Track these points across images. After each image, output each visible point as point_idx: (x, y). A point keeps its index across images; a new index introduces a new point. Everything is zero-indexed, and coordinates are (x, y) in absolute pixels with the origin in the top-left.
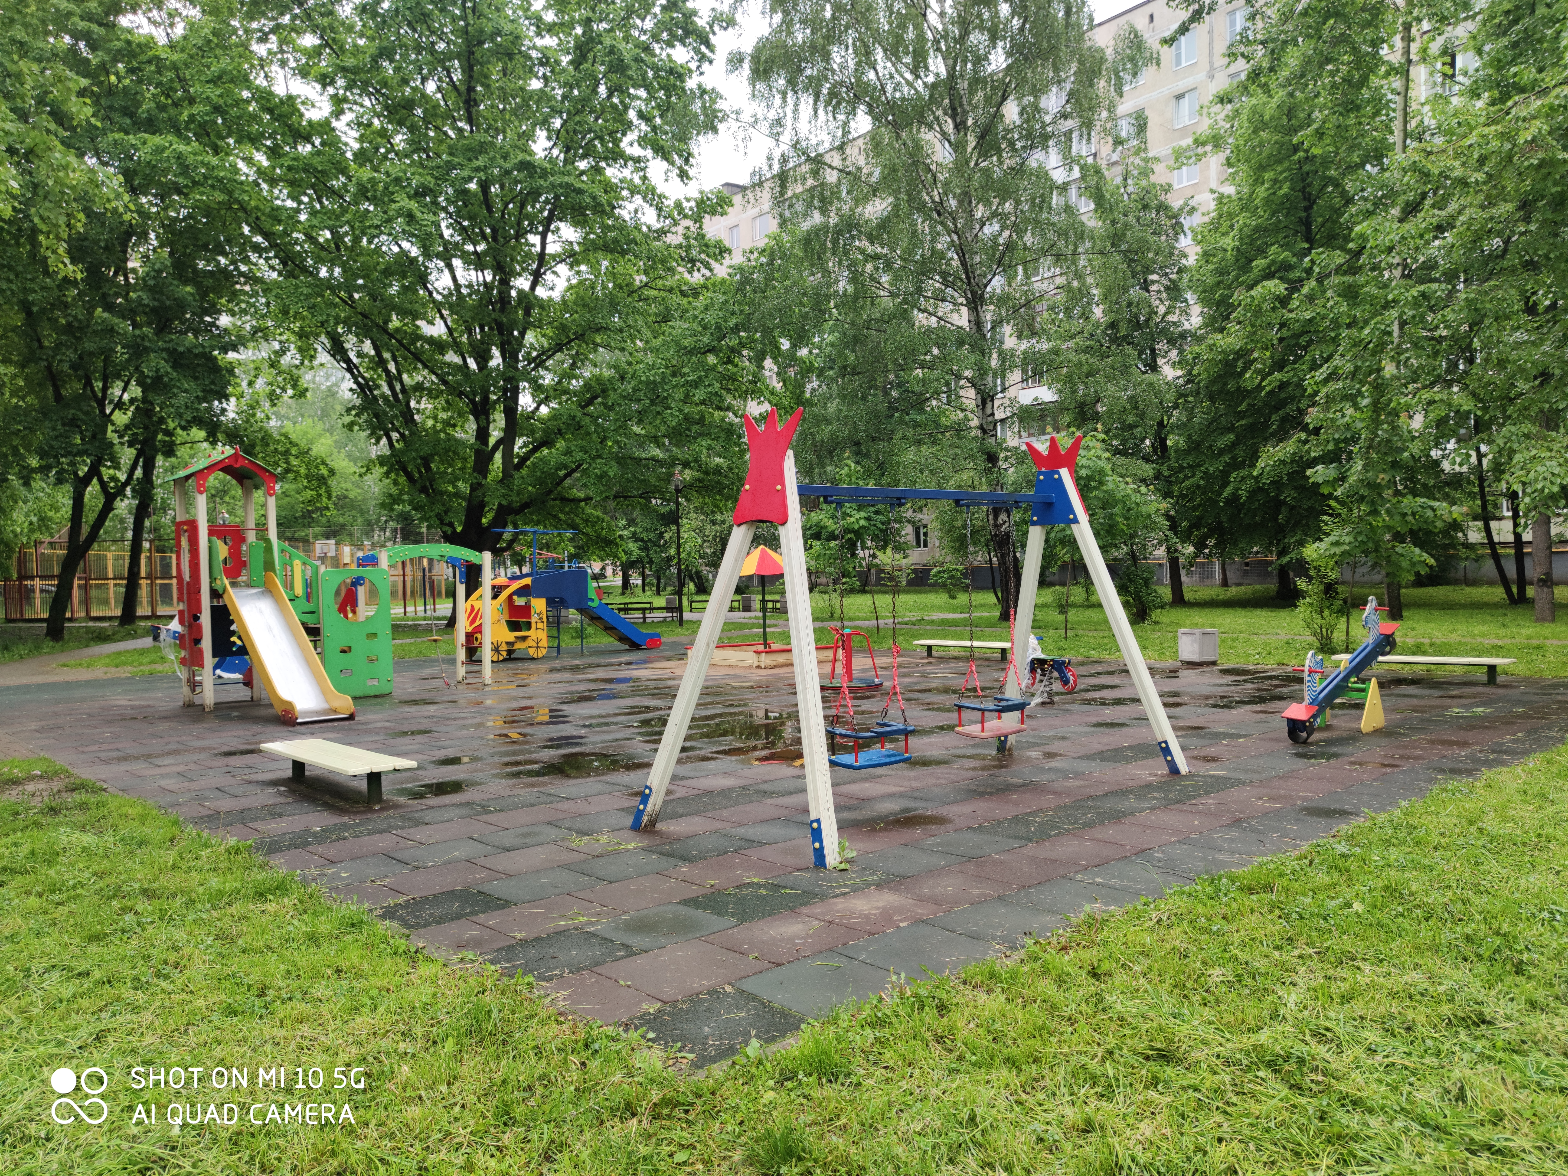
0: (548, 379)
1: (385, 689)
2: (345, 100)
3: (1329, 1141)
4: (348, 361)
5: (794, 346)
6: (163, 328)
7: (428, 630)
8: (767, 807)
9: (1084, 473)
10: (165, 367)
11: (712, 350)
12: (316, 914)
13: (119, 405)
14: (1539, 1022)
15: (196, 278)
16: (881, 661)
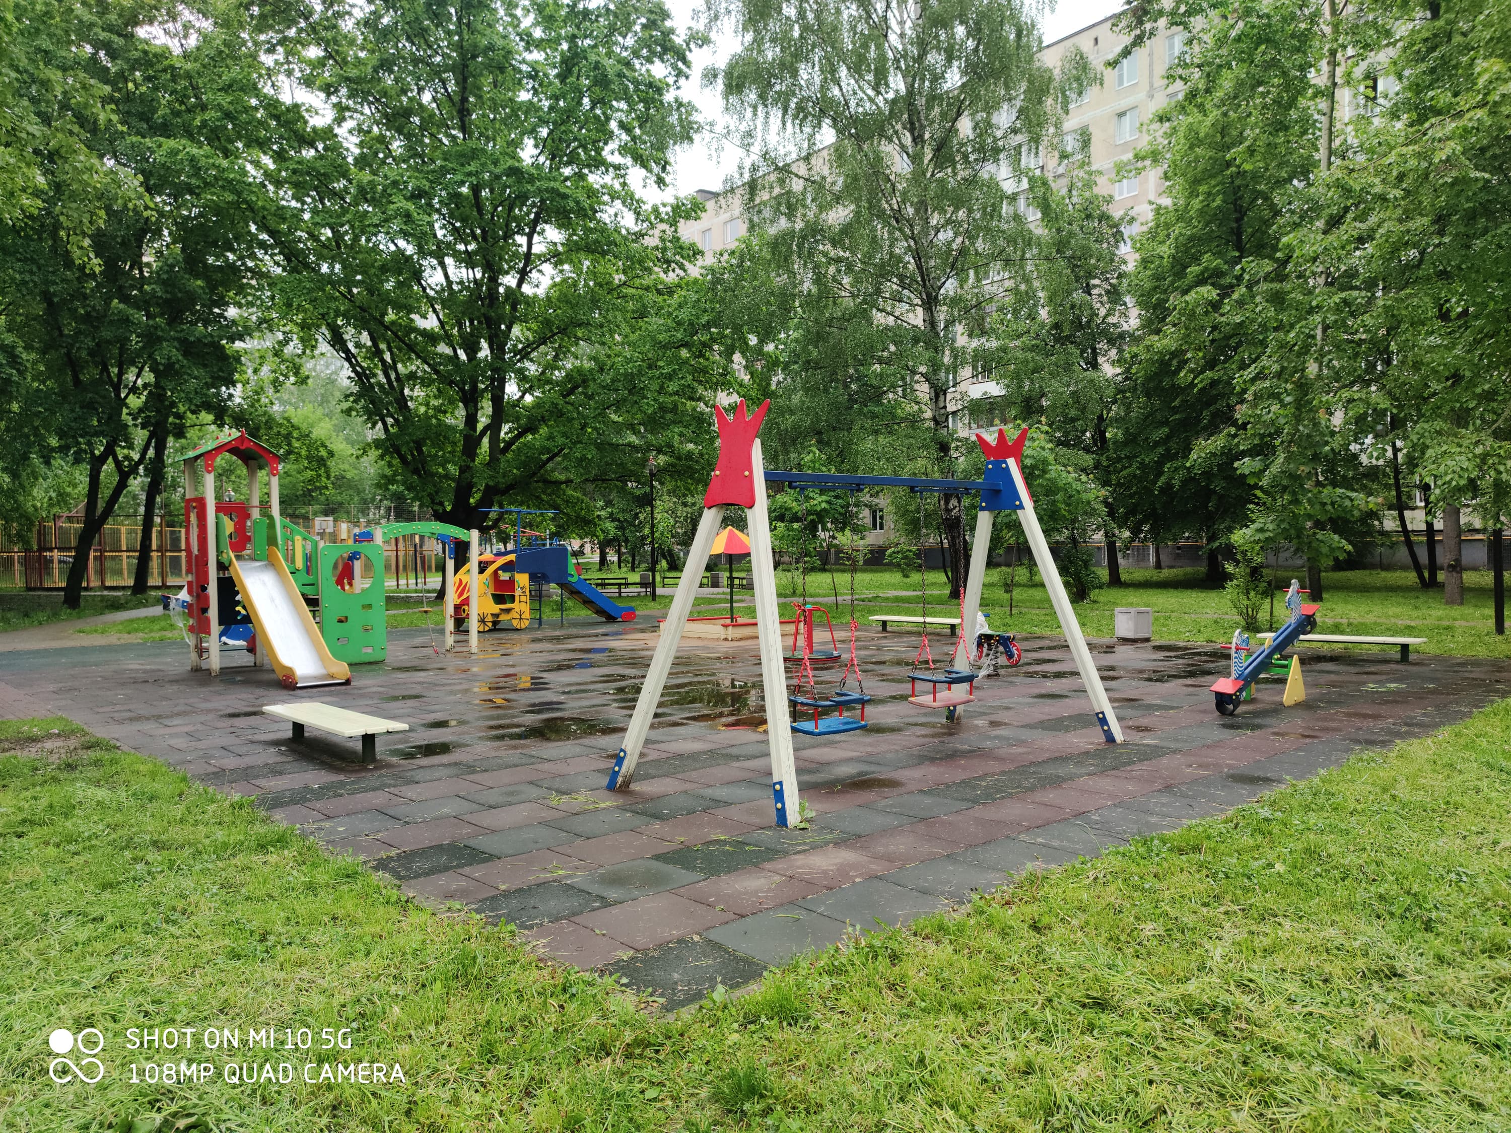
0: (532, 370)
1: (379, 656)
2: (348, 108)
3: (1251, 1084)
4: (347, 351)
5: (762, 342)
6: (175, 318)
7: (419, 602)
8: (734, 770)
9: (1028, 462)
10: (176, 355)
11: (685, 345)
12: (314, 866)
13: (134, 390)
14: (1446, 976)
15: (206, 272)
16: (839, 635)
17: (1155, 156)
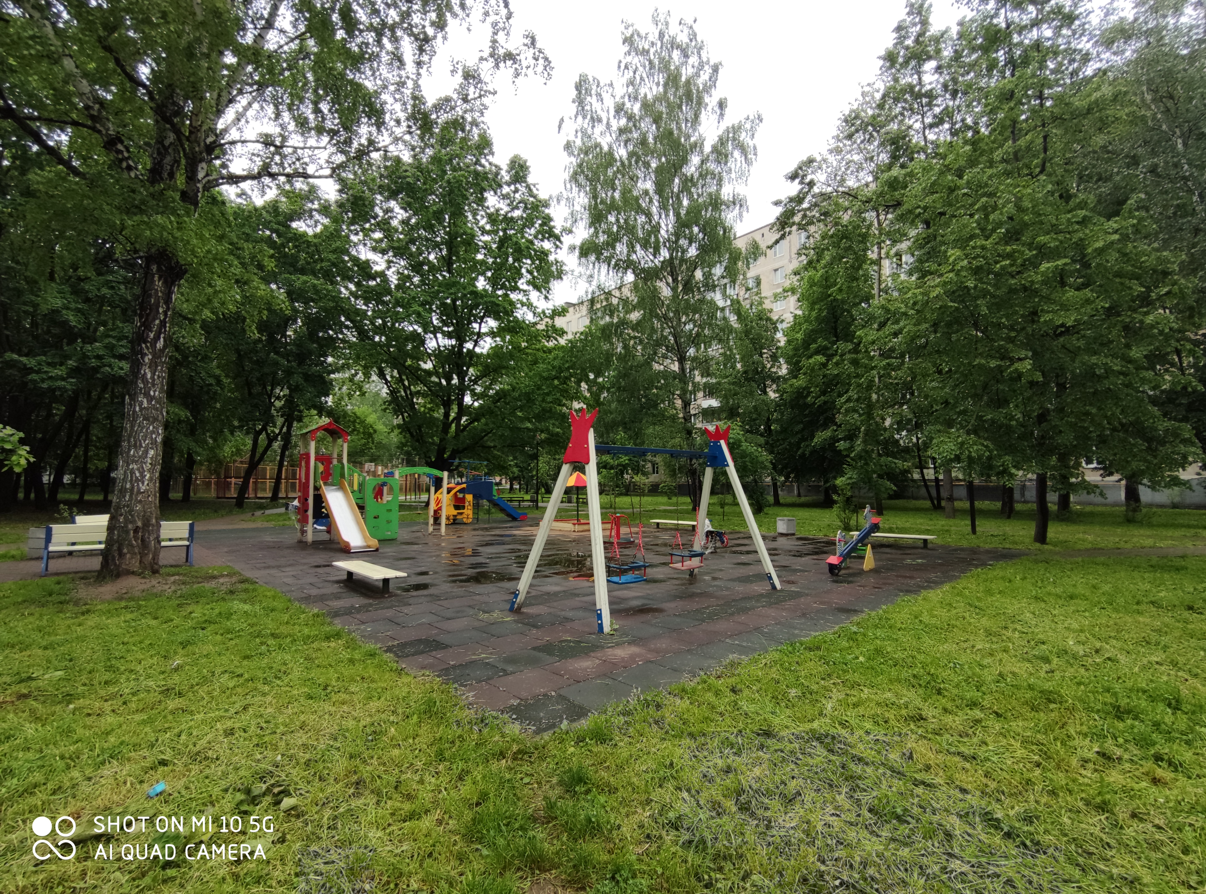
0: (479, 389)
1: (394, 537)
2: (392, 262)
3: (846, 779)
4: (386, 380)
5: (596, 377)
6: (301, 363)
7: (416, 508)
8: (576, 602)
9: (731, 441)
10: (301, 381)
11: (557, 378)
12: (354, 649)
13: (278, 398)
14: (948, 719)
15: (318, 340)
16: (634, 530)
17: (793, 291)
